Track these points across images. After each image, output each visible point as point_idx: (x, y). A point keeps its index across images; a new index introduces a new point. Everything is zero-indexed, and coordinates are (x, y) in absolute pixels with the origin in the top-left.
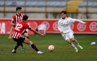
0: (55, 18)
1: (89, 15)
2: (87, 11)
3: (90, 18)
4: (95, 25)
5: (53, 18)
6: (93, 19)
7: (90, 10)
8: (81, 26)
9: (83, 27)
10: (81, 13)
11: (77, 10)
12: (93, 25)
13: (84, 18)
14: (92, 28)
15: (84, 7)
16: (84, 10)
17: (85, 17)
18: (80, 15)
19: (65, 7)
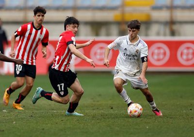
0: (97, 34)
1: (175, 27)
2: (171, 17)
3: (179, 35)
4: (191, 51)
5: (92, 35)
6: (185, 35)
7: (179, 15)
8: (159, 54)
9: (161, 57)
10: (157, 22)
11: (149, 16)
12: (185, 51)
13: (165, 35)
14: (184, 57)
15: (165, 9)
16: (164, 15)
17: (168, 31)
18: (155, 28)
19: (120, 9)
